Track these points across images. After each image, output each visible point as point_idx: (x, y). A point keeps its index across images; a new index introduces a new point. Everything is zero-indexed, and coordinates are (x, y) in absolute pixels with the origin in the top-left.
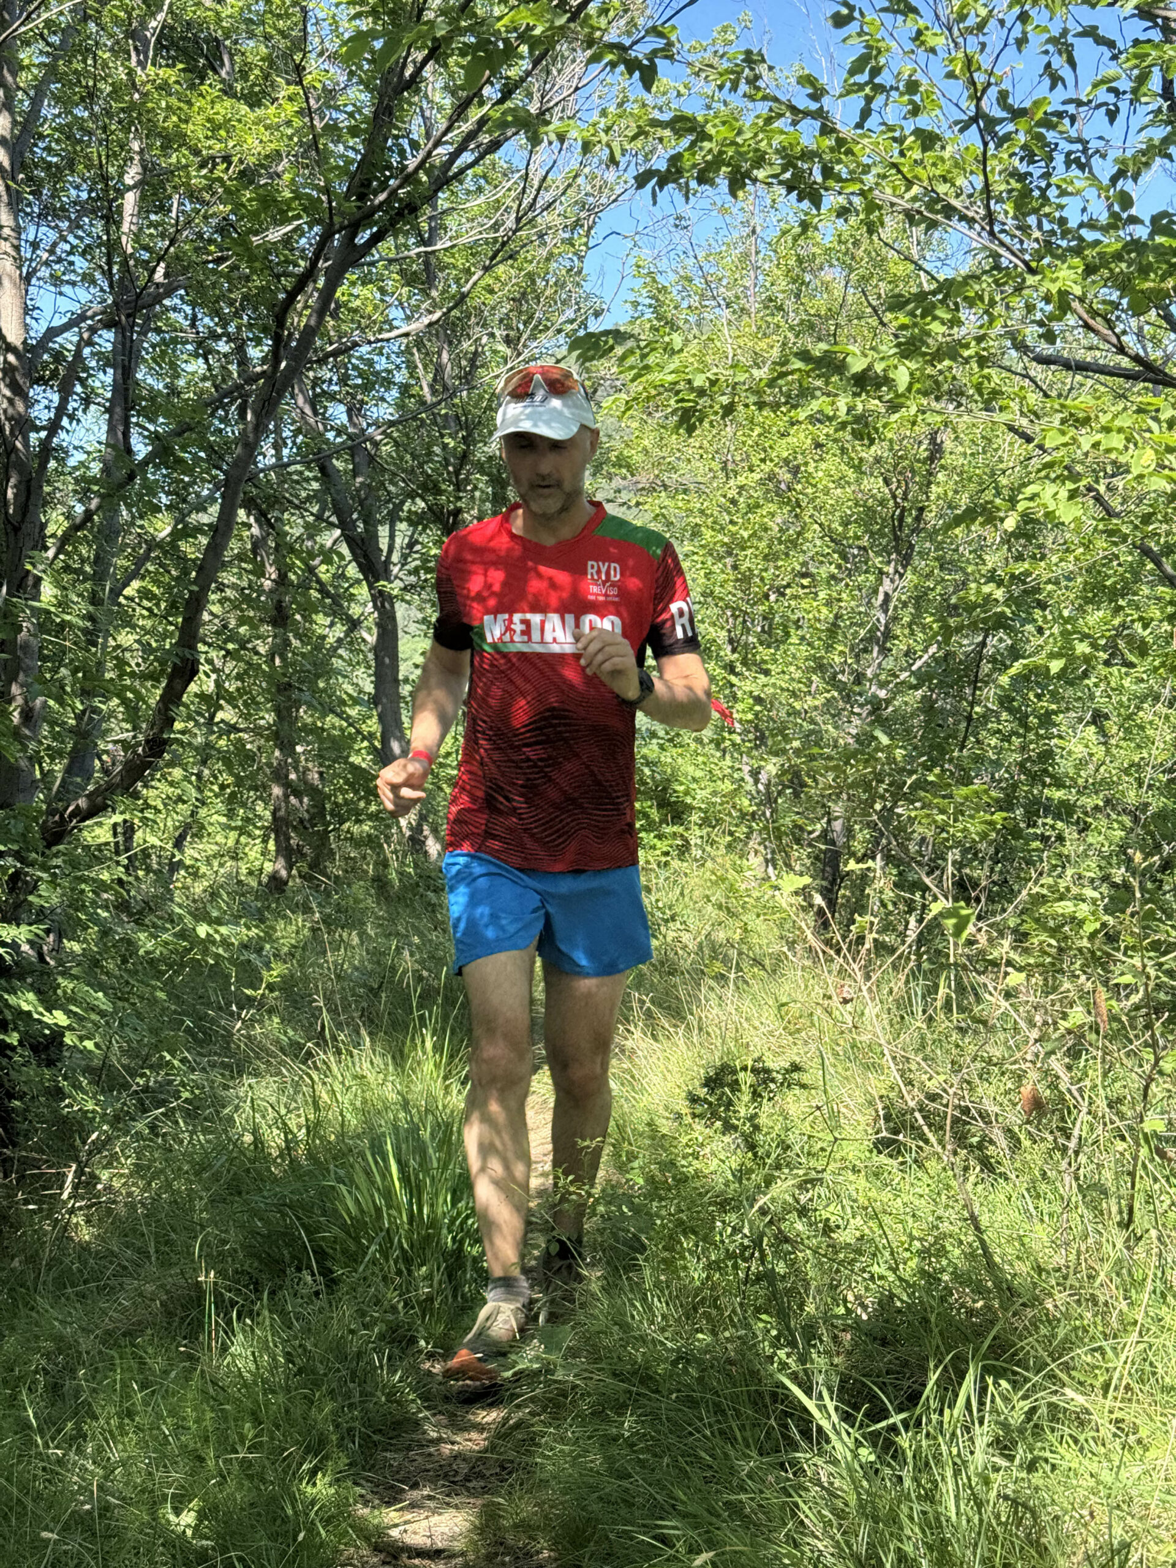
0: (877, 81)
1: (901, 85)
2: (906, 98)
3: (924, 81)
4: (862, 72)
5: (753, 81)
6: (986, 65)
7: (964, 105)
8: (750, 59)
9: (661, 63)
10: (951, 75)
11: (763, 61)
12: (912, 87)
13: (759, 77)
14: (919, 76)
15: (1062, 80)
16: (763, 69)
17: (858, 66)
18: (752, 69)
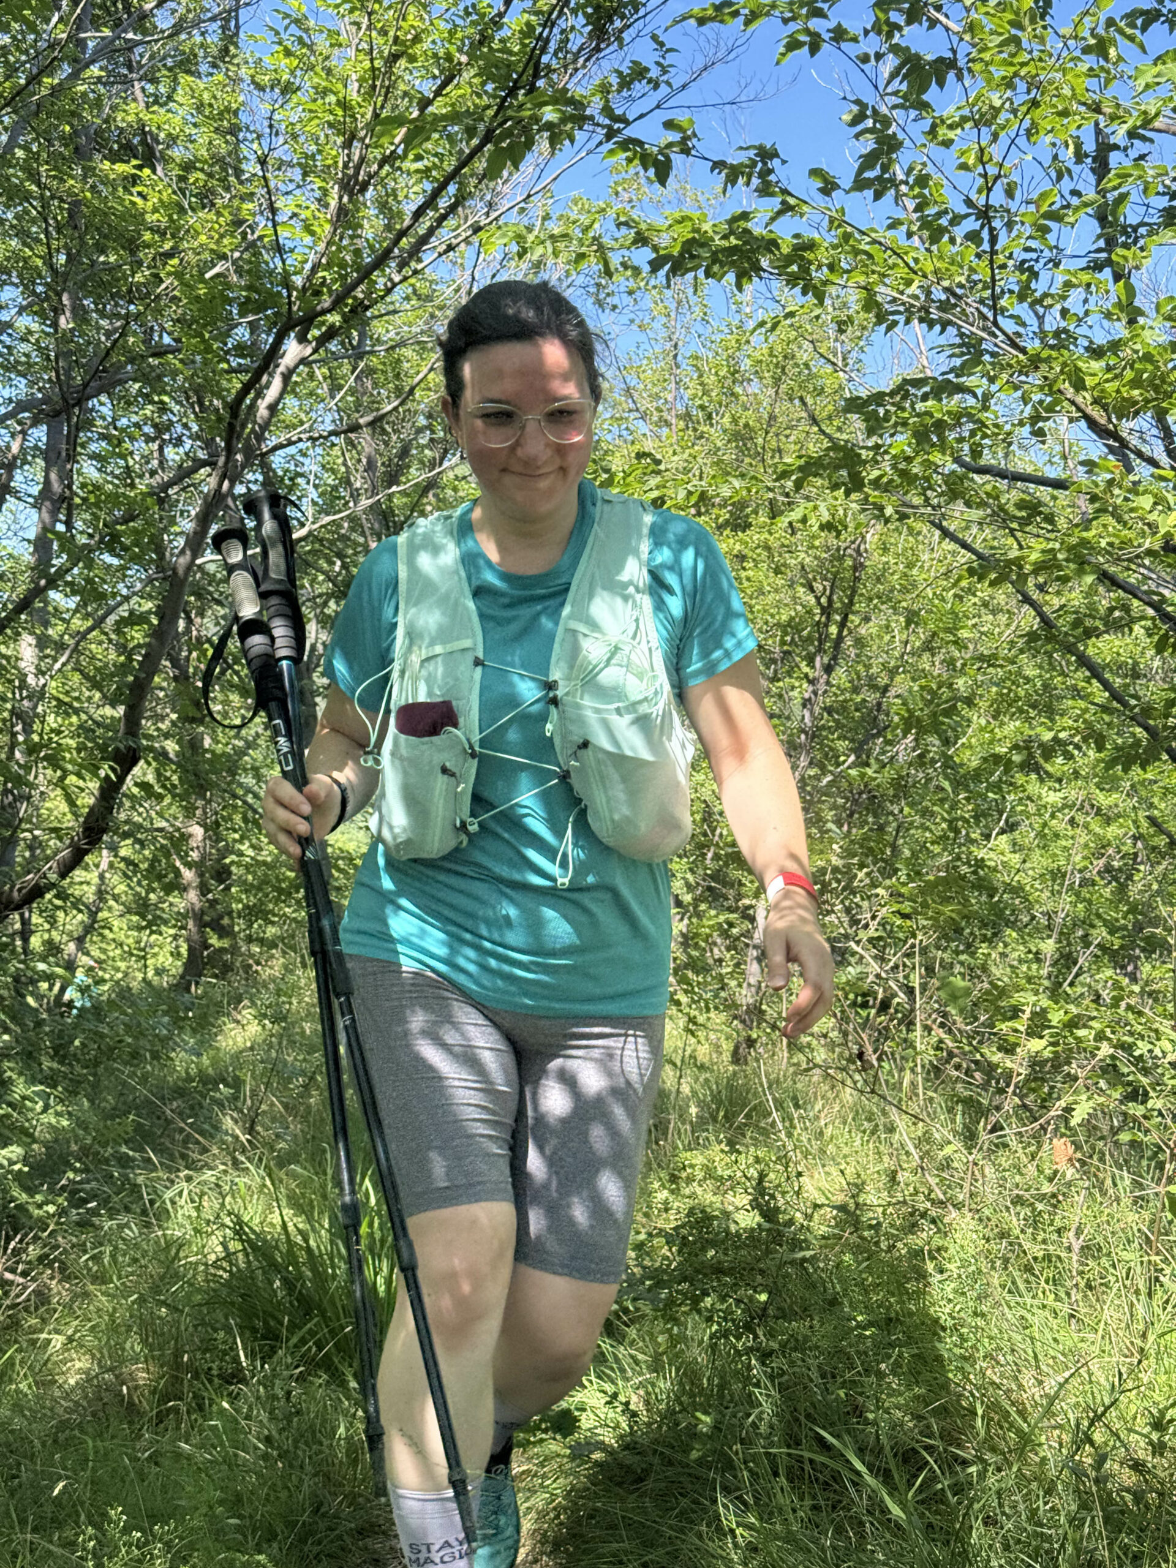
1: (911, 180)
2: (917, 190)
3: (936, 176)
4: (872, 167)
5: (768, 172)
6: (997, 158)
8: (766, 154)
9: (677, 159)
10: (964, 167)
11: (775, 155)
12: (923, 181)
13: (771, 171)
14: (930, 169)
15: (1069, 171)
16: (775, 163)
17: (869, 160)
18: (765, 164)
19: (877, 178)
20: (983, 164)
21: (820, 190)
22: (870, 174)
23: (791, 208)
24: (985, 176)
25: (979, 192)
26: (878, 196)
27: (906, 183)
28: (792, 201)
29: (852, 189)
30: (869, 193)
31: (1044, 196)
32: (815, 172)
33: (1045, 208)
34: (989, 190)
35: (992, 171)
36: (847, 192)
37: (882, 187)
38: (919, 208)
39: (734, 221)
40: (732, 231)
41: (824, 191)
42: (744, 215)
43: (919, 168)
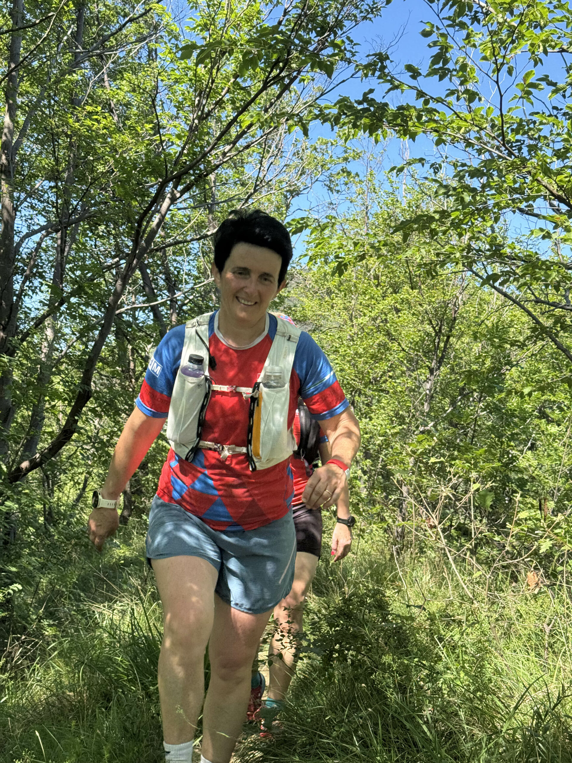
0: (446, 67)
2: (461, 73)
3: (470, 64)
4: (438, 63)
5: (383, 68)
7: (491, 75)
8: (382, 58)
9: (337, 63)
10: (485, 58)
11: (387, 58)
12: (464, 67)
13: (385, 67)
14: (466, 61)
15: (540, 60)
16: (388, 62)
17: (436, 59)
18: (382, 63)
19: (440, 68)
20: (495, 56)
21: (411, 76)
22: (437, 67)
23: (396, 87)
24: (496, 63)
25: (494, 72)
26: (441, 78)
27: (455, 70)
28: (396, 83)
29: (429, 75)
30: (437, 77)
31: (528, 75)
32: (409, 68)
33: (527, 83)
34: (499, 70)
35: (500, 61)
36: (425, 77)
37: (443, 74)
38: (462, 84)
39: (365, 95)
40: (365, 99)
41: (414, 77)
42: (371, 91)
43: (461, 60)
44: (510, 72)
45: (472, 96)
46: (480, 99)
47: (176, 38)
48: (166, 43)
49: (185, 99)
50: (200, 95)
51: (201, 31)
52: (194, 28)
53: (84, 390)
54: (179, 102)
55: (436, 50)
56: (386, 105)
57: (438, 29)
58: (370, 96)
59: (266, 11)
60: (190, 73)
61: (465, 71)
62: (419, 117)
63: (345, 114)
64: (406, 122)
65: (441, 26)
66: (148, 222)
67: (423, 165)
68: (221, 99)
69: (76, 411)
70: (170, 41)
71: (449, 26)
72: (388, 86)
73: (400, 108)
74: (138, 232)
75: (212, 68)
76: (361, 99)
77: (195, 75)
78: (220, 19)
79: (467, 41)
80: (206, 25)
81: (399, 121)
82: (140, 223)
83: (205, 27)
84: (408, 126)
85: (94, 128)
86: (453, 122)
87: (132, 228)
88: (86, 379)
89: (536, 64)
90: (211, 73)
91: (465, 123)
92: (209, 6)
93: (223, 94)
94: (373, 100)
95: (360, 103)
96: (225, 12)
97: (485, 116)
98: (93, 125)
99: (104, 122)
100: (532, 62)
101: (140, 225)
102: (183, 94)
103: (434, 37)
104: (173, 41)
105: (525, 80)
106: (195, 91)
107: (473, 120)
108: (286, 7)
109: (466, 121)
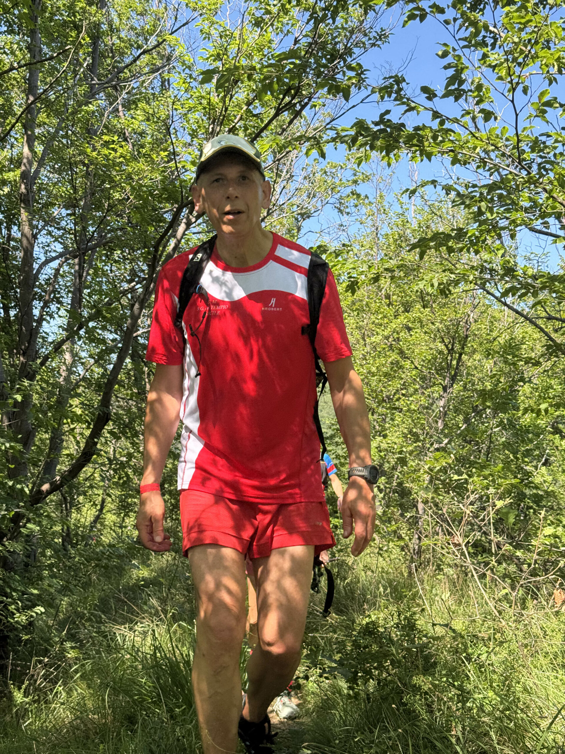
0: (462, 87)
1: (473, 88)
2: (476, 94)
3: (486, 84)
4: (454, 85)
5: (399, 90)
7: (506, 94)
8: (399, 80)
10: (500, 78)
11: (404, 80)
12: (479, 87)
13: (401, 89)
14: (482, 82)
15: (555, 79)
16: (404, 85)
17: (452, 80)
18: (398, 85)
19: (456, 89)
20: (511, 76)
21: (427, 98)
22: (452, 88)
24: (511, 82)
25: (509, 91)
26: (456, 99)
27: (471, 90)
28: (413, 105)
29: (444, 96)
30: (452, 98)
31: (542, 94)
32: (425, 89)
33: (542, 102)
34: (514, 90)
35: (515, 80)
36: (441, 98)
37: (458, 95)
38: (478, 103)
39: (382, 115)
40: (381, 121)
41: (429, 99)
42: (388, 112)
43: (477, 81)
44: (525, 91)
45: (488, 115)
46: (496, 118)
47: (189, 68)
48: (180, 73)
49: (199, 127)
50: (213, 123)
51: (214, 61)
52: (207, 59)
53: (104, 413)
54: (193, 130)
55: (451, 72)
56: (403, 125)
57: (454, 50)
58: (387, 117)
59: (277, 40)
60: (204, 102)
61: (481, 91)
62: (435, 138)
63: (362, 135)
64: (421, 142)
65: (457, 47)
66: (164, 247)
67: (435, 187)
68: (234, 126)
69: (96, 433)
70: (184, 70)
71: (464, 47)
72: (405, 107)
73: (417, 129)
74: (155, 257)
75: (225, 96)
76: (378, 119)
77: (209, 103)
78: (233, 49)
79: (482, 62)
80: (218, 55)
81: (415, 141)
82: (156, 248)
83: (218, 57)
84: (424, 146)
85: (111, 157)
86: (468, 142)
87: (149, 253)
88: (106, 402)
89: (550, 83)
90: (225, 102)
91: (481, 143)
92: (221, 37)
93: (236, 121)
94: (389, 121)
95: (376, 124)
96: (238, 42)
97: (500, 136)
98: (110, 153)
99: (120, 150)
100: (547, 82)
101: (156, 250)
102: (198, 123)
103: (449, 59)
104: (187, 71)
105: (540, 98)
106: (209, 119)
107: (488, 139)
108: (297, 36)
109: (481, 140)
